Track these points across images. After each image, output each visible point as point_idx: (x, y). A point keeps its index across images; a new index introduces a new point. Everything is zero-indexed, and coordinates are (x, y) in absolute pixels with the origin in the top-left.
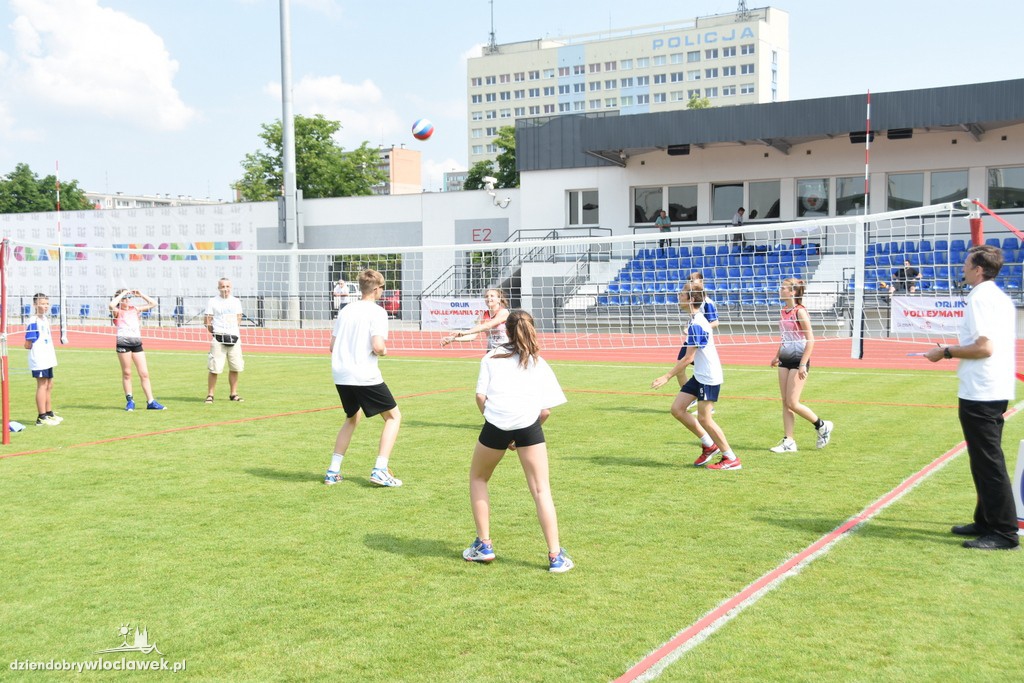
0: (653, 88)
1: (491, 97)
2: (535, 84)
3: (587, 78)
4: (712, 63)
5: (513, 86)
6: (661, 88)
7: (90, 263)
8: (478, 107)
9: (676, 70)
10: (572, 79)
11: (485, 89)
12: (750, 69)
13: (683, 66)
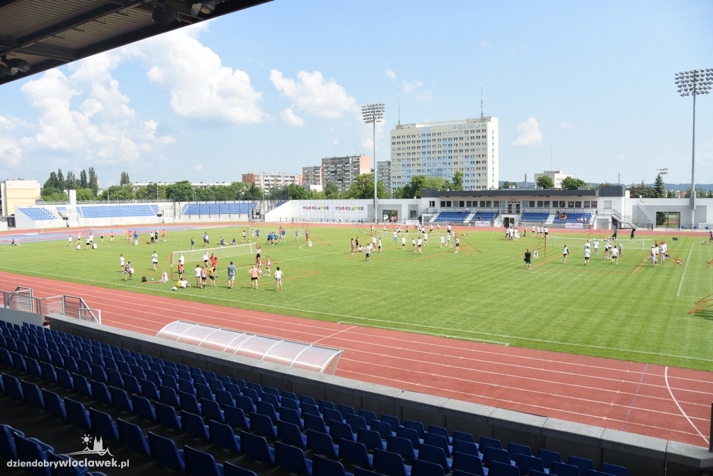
0: (453, 142)
1: (399, 143)
2: (414, 139)
3: (431, 138)
4: (473, 135)
5: (406, 140)
6: (456, 142)
7: (330, 210)
8: (394, 146)
9: (461, 136)
10: (426, 138)
11: (396, 140)
12: (485, 137)
13: (464, 136)
